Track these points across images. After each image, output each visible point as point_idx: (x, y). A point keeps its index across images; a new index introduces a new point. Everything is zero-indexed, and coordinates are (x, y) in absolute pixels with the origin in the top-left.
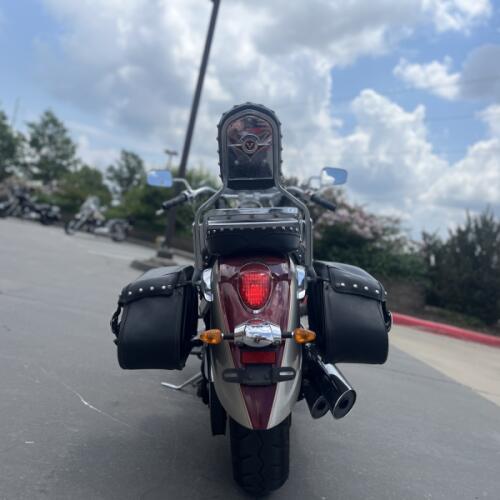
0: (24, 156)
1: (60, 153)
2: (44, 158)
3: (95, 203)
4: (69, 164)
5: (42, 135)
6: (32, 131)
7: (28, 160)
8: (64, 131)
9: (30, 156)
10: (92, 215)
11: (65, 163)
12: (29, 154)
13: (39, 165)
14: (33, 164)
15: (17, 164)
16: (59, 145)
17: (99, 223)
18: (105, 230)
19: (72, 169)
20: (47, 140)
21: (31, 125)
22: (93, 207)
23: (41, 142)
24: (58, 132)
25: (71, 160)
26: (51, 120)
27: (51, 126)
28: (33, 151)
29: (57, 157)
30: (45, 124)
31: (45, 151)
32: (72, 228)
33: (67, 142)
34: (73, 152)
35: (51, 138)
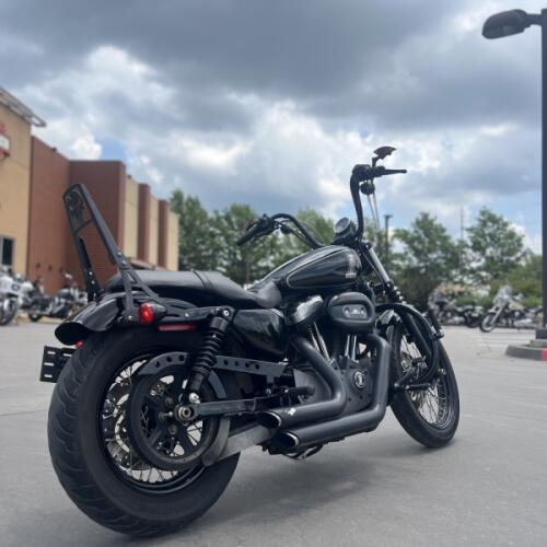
0: (469, 262)
1: (506, 249)
2: (490, 259)
3: (508, 293)
4: (518, 259)
5: (483, 236)
6: (472, 235)
7: (474, 265)
8: (505, 225)
9: (475, 261)
10: (507, 307)
11: (513, 258)
12: (474, 259)
13: (486, 268)
14: (479, 269)
15: (464, 272)
16: (502, 241)
17: (517, 314)
18: (527, 321)
19: (523, 263)
20: (488, 239)
21: (470, 230)
22: (506, 297)
23: (483, 244)
24: (498, 228)
25: (519, 254)
26: (489, 218)
27: (490, 224)
28: (477, 255)
29: (503, 254)
30: (484, 224)
31: (489, 251)
32: (488, 325)
33: (512, 235)
34: (520, 245)
35: (492, 236)
